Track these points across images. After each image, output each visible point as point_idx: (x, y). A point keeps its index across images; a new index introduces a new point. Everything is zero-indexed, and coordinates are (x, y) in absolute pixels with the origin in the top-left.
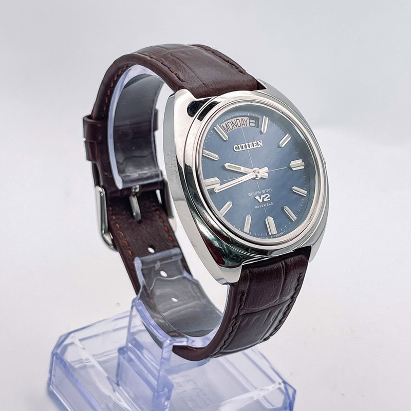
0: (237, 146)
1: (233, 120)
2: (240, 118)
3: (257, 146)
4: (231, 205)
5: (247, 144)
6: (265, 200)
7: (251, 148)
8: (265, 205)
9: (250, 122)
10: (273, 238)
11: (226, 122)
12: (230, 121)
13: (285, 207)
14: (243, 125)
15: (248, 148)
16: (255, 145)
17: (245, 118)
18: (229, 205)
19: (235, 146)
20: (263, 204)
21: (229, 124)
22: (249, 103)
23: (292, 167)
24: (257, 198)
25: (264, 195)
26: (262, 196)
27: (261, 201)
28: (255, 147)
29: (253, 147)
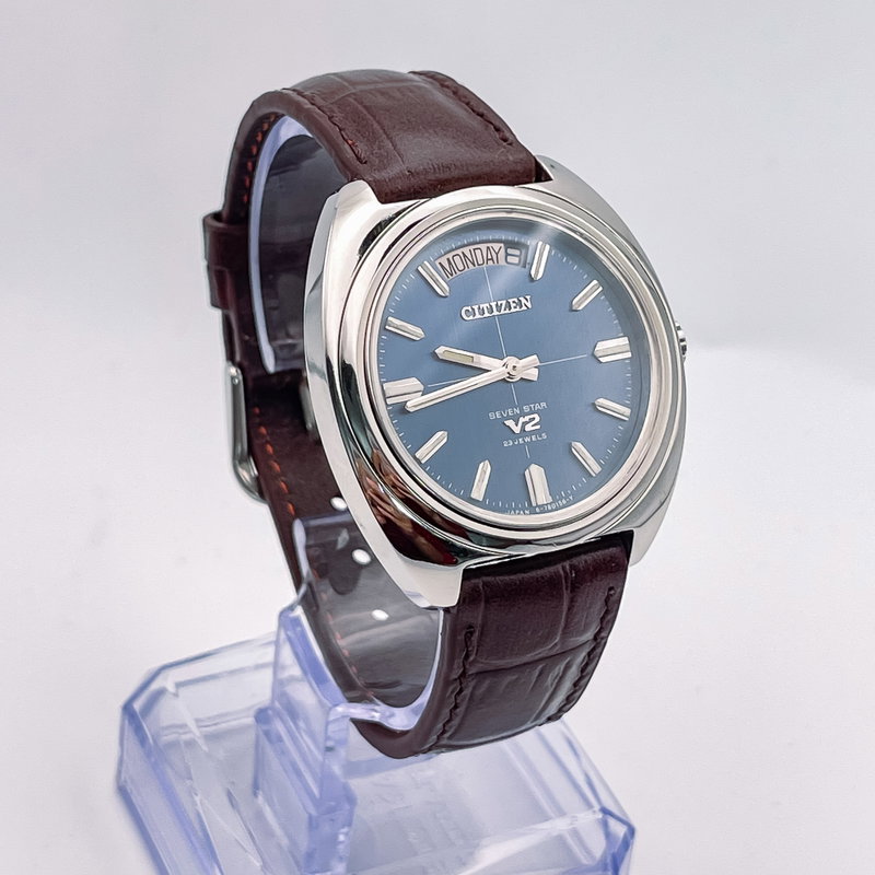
0: (469, 308)
1: (466, 250)
2: (483, 247)
3: (518, 309)
4: (445, 440)
5: (493, 304)
6: (529, 428)
7: (502, 312)
8: (527, 439)
9: (507, 255)
10: (541, 513)
11: (450, 256)
12: (459, 252)
13: (573, 444)
14: (490, 262)
15: (495, 313)
16: (513, 305)
17: (496, 246)
18: (439, 440)
19: (465, 308)
20: (523, 437)
21: (457, 259)
22: (505, 215)
23: (598, 354)
24: (510, 423)
25: (527, 418)
26: (522, 420)
27: (517, 430)
28: (513, 310)
29: (507, 311)
